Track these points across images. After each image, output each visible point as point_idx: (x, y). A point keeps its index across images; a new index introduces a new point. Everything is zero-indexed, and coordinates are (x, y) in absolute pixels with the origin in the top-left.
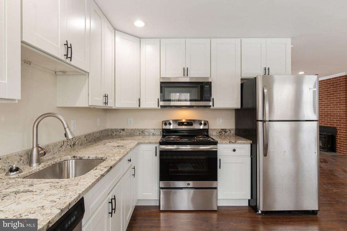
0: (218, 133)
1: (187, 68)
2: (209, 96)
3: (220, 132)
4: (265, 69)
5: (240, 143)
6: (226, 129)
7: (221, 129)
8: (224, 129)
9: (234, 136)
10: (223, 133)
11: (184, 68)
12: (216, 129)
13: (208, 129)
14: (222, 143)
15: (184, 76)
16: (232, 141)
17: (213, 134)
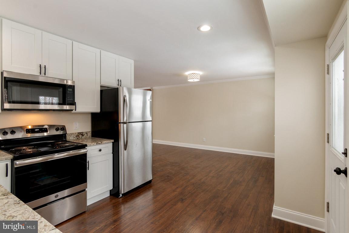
0: (75, 137)
1: (45, 66)
2: (72, 99)
3: (77, 136)
4: (118, 81)
5: (105, 143)
6: (83, 132)
7: (78, 133)
8: (81, 133)
9: (91, 138)
10: (80, 136)
11: (40, 65)
12: (73, 134)
13: (66, 134)
14: (90, 146)
15: (40, 74)
16: (99, 142)
17: (70, 139)
